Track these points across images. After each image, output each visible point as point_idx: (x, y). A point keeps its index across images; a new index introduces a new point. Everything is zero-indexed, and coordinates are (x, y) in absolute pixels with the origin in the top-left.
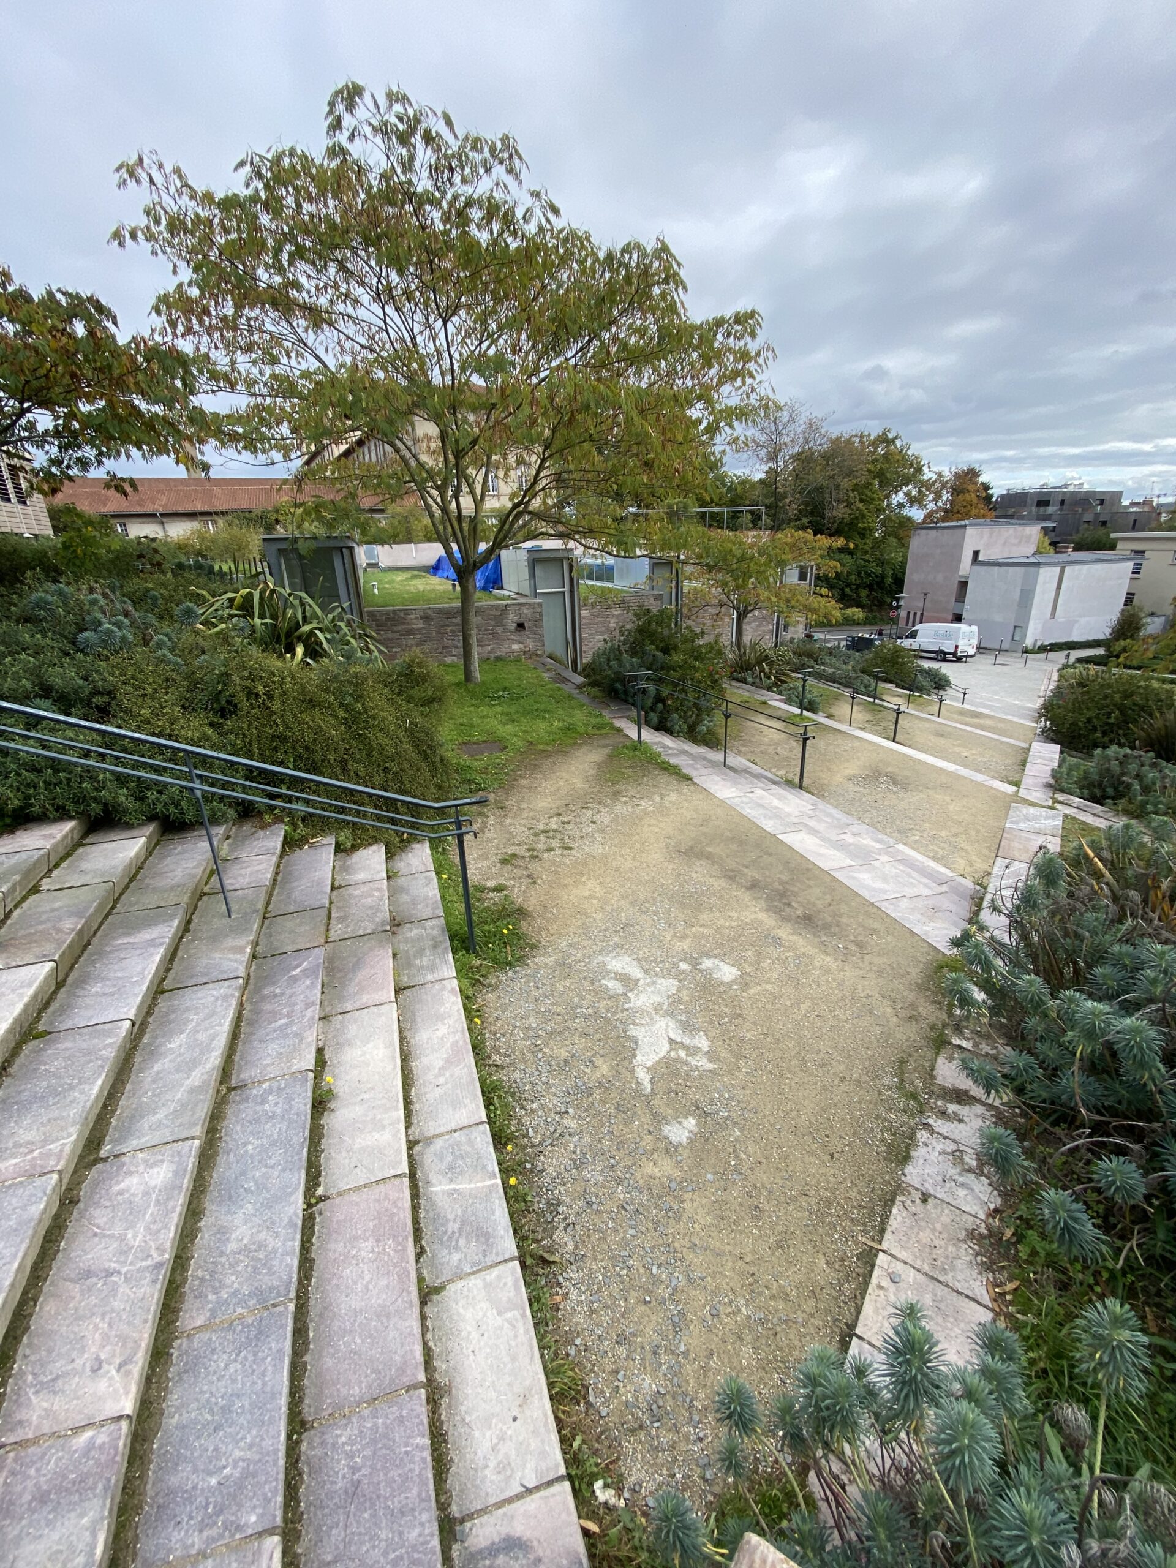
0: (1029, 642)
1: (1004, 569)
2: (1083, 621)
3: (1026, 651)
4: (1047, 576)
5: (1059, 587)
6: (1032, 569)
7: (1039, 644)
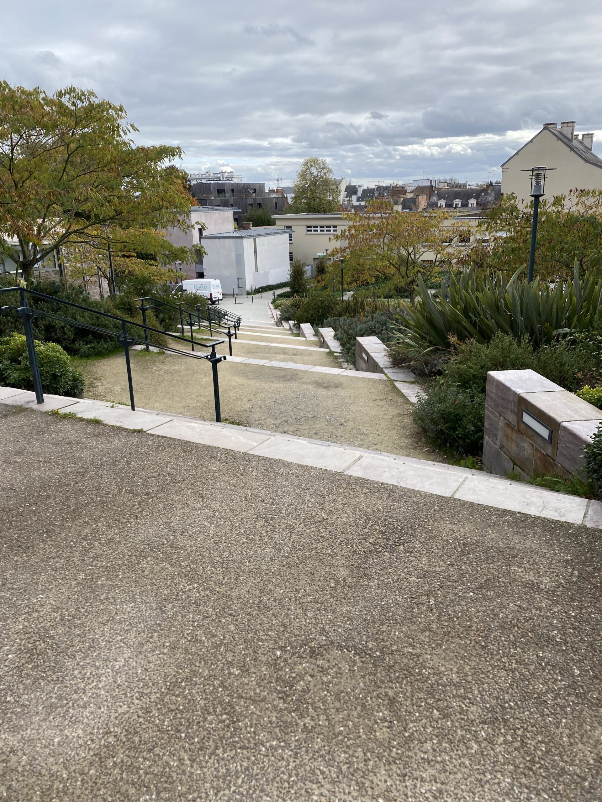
0: (248, 288)
1: (222, 240)
2: (273, 271)
3: (248, 294)
4: (248, 244)
5: (255, 252)
6: (238, 241)
7: (254, 288)
